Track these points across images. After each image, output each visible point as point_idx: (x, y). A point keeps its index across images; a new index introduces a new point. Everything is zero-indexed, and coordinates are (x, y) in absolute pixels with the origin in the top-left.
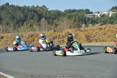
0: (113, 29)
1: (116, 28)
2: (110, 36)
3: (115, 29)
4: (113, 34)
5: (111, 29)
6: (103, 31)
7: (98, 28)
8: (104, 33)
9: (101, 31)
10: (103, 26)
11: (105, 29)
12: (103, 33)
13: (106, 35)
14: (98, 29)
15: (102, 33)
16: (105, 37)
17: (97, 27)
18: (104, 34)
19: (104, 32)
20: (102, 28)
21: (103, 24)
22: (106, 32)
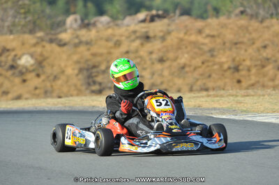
0: (201, 39)
1: (213, 36)
2: (187, 69)
3: (207, 41)
4: (197, 62)
5: (193, 38)
6: (156, 45)
7: (135, 32)
8: (161, 54)
9: (149, 46)
10: (158, 27)
11: (163, 39)
12: (154, 56)
13: (167, 64)
14: (133, 37)
15: (151, 53)
16: (166, 73)
17: (132, 28)
18: (161, 60)
19: (159, 50)
20: (151, 34)
21: (159, 16)
22: (168, 51)
